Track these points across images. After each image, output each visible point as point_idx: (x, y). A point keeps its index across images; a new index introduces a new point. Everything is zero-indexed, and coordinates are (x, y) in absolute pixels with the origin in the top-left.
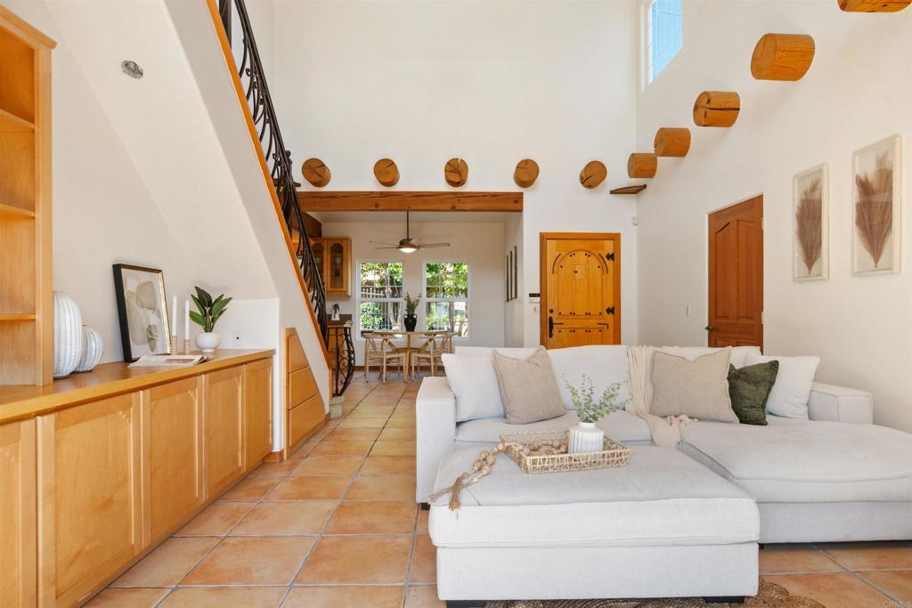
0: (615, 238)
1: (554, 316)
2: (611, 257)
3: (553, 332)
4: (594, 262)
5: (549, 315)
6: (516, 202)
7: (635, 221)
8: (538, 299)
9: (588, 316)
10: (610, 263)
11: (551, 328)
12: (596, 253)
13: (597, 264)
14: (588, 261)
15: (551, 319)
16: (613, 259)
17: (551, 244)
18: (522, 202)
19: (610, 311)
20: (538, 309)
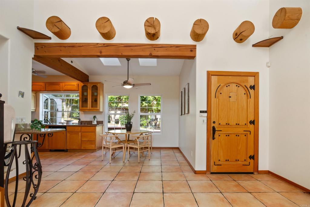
0: (255, 75)
1: (216, 125)
2: (253, 87)
3: (215, 137)
4: (242, 91)
5: (213, 125)
6: (191, 51)
7: (269, 64)
8: (206, 114)
9: (237, 126)
10: (252, 91)
11: (214, 133)
12: (243, 85)
13: (244, 92)
14: (237, 90)
15: (214, 128)
16: (254, 89)
17: (214, 79)
18: (195, 51)
19: (252, 122)
20: (206, 121)
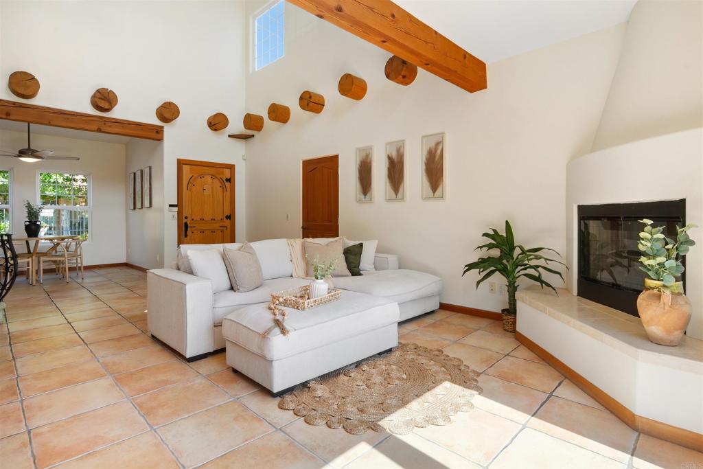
0: (231, 168)
1: (189, 221)
2: (229, 180)
3: (188, 233)
4: (217, 184)
5: (185, 221)
6: (157, 132)
7: (245, 158)
8: (176, 209)
9: (213, 221)
10: (228, 184)
11: (186, 230)
12: (219, 177)
13: (219, 185)
14: (213, 182)
15: (186, 224)
16: (230, 182)
17: (186, 168)
18: (163, 133)
19: (228, 217)
20: (176, 216)
